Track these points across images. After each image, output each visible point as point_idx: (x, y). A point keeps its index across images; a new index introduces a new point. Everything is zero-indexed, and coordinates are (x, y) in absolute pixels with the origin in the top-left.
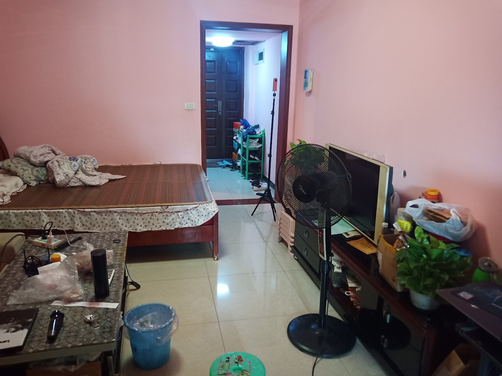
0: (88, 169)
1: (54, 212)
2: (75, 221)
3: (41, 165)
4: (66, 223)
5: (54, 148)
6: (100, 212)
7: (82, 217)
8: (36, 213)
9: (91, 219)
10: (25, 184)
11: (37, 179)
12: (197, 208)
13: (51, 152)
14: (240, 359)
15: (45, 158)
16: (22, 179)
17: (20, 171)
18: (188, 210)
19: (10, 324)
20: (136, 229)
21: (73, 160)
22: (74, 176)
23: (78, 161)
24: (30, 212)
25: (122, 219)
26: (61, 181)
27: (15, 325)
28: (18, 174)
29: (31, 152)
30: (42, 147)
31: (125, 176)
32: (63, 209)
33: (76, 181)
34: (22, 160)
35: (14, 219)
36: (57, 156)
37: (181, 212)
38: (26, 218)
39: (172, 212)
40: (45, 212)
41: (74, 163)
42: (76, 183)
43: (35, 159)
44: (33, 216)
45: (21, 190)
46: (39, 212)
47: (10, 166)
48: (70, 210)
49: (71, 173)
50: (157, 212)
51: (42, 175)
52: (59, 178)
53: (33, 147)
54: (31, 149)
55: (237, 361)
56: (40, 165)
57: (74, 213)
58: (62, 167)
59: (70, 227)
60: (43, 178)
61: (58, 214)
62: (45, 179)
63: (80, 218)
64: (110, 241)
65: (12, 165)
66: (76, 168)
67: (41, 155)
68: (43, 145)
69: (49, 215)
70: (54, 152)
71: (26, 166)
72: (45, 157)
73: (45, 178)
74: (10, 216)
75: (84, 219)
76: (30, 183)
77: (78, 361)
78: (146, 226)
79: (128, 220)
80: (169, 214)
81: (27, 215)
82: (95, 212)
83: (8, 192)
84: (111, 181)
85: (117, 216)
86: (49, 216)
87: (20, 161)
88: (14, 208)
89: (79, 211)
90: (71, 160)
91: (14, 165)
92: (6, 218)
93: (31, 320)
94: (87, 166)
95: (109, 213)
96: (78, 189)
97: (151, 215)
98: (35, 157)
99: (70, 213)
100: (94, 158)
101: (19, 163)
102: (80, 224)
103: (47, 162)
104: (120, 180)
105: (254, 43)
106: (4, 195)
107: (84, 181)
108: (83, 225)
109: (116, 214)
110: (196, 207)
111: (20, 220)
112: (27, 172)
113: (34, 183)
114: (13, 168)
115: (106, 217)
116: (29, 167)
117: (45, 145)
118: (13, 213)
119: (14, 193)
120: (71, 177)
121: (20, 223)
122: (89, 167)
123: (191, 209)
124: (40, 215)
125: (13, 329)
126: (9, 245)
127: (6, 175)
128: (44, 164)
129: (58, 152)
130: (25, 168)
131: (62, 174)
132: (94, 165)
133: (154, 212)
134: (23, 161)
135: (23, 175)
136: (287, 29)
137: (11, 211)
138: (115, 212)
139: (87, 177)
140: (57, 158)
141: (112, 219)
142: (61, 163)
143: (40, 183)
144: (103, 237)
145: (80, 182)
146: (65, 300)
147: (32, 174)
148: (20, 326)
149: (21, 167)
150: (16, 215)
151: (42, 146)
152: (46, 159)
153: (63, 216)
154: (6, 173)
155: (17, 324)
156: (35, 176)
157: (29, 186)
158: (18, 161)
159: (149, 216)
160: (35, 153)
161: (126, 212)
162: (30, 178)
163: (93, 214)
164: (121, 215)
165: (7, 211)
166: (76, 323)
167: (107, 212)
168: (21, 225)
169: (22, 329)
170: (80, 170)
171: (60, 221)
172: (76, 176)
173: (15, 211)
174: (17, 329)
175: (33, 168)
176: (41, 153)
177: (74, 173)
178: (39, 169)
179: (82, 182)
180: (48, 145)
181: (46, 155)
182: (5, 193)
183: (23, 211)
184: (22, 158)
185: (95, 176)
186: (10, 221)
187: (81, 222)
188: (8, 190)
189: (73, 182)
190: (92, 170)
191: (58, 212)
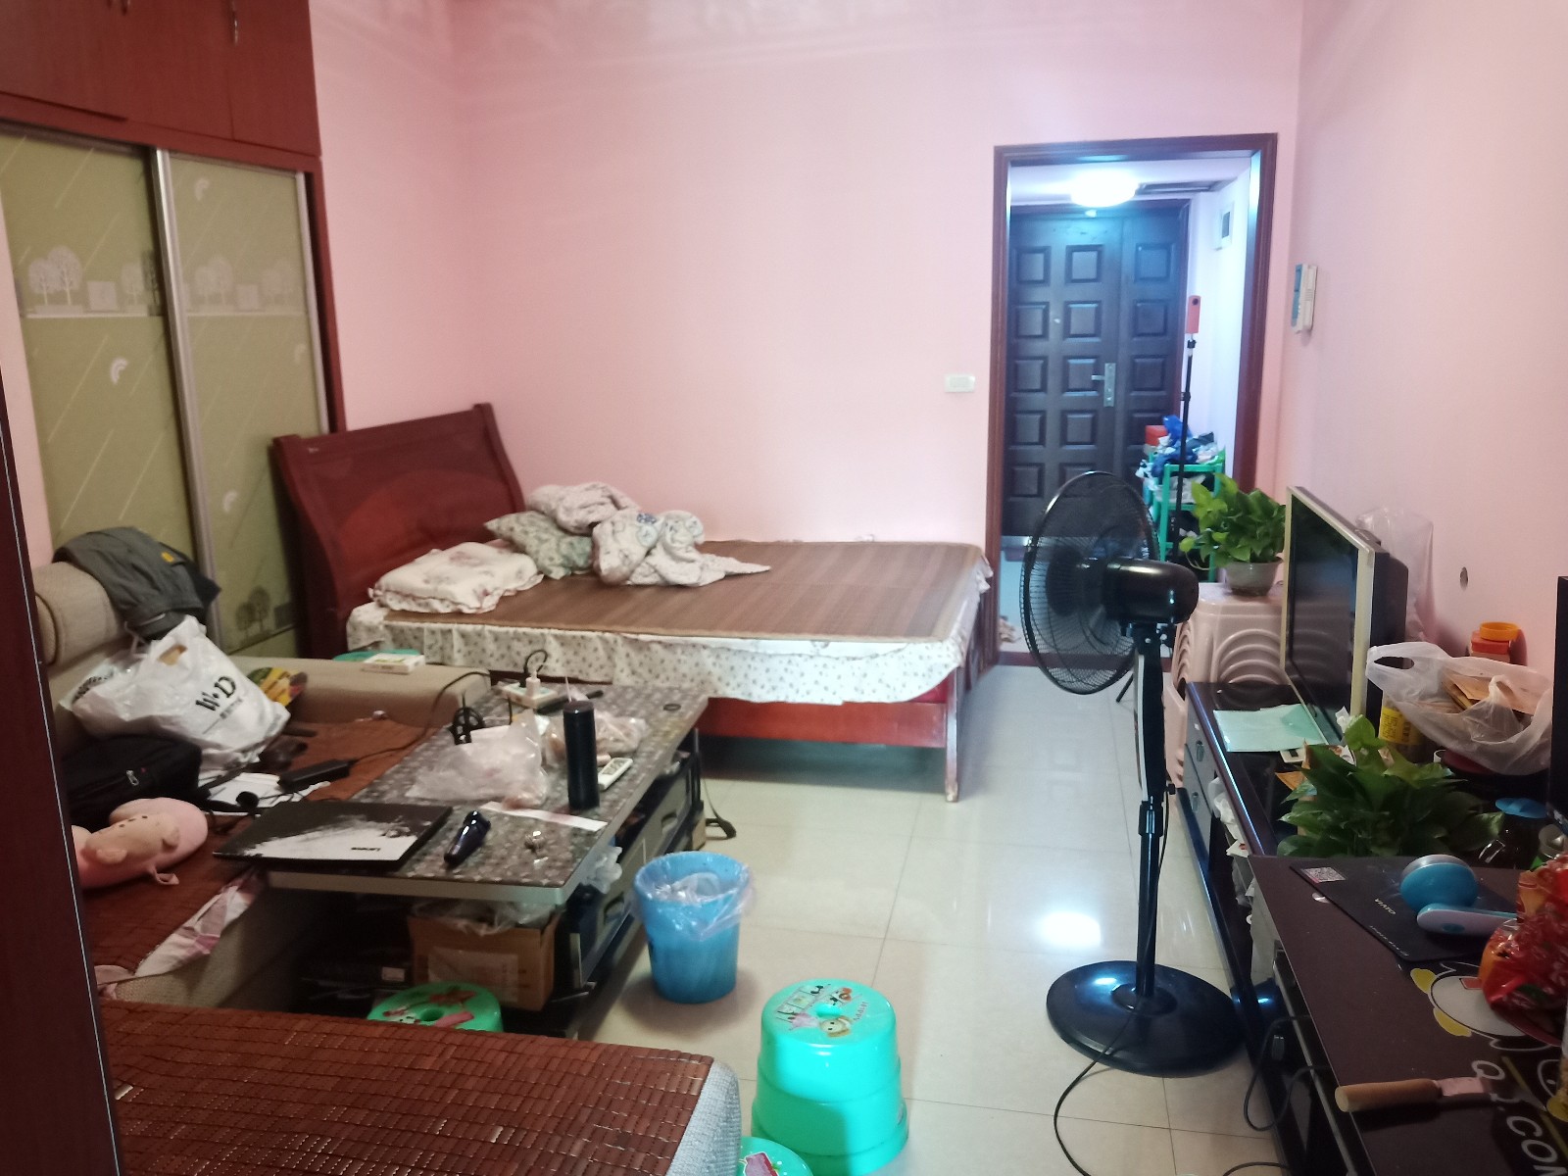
0: (677, 545)
1: (574, 637)
2: (616, 660)
3: (581, 532)
4: (596, 665)
5: (617, 493)
6: (671, 645)
7: (633, 654)
8: (536, 637)
9: (651, 659)
10: (540, 573)
11: (566, 562)
12: (900, 654)
13: (608, 501)
14: (846, 995)
15: (591, 515)
16: (536, 561)
17: (531, 543)
18: (877, 655)
19: (392, 824)
20: (750, 694)
21: (646, 521)
22: (643, 560)
23: (656, 524)
24: (524, 633)
25: (721, 666)
26: (612, 570)
27: (399, 828)
28: (528, 549)
29: (561, 499)
30: (587, 489)
31: (767, 568)
32: (593, 631)
33: (647, 573)
34: (542, 517)
35: (491, 647)
36: (621, 512)
37: (860, 659)
38: (516, 645)
39: (837, 659)
40: (556, 637)
41: (648, 528)
42: (646, 576)
43: (568, 516)
44: (530, 642)
45: (527, 587)
46: (542, 634)
47: (512, 529)
48: (607, 635)
49: (637, 553)
50: (800, 655)
51: (580, 555)
52: (608, 563)
53: (568, 488)
54: (562, 493)
55: (836, 996)
56: (577, 531)
57: (616, 642)
58: (619, 536)
59: (606, 675)
60: (581, 562)
61: (581, 641)
62: (586, 566)
63: (628, 655)
64: (657, 706)
65: (518, 529)
66: (649, 541)
67: (583, 507)
68: (591, 484)
69: (563, 642)
70: (615, 503)
71: (546, 530)
72: (590, 512)
73: (586, 562)
74: (484, 638)
75: (636, 658)
76: (551, 572)
77: (496, 918)
78: (774, 688)
79: (732, 668)
80: (830, 663)
81: (519, 640)
82: (660, 642)
83: (496, 589)
84: (729, 576)
85: (709, 657)
86: (562, 644)
87: (535, 520)
88: (494, 622)
89: (625, 638)
90: (640, 521)
91: (521, 528)
92: (476, 644)
93: (428, 823)
94: (678, 537)
95: (691, 650)
96: (648, 591)
97: (785, 660)
98: (568, 510)
99: (605, 641)
100: (694, 519)
101: (532, 524)
102: (627, 671)
103: (593, 525)
104: (753, 577)
105: (1211, 187)
106: (486, 594)
107: (663, 572)
108: (634, 673)
109: (706, 653)
110: (899, 650)
111: (504, 650)
112: (545, 547)
113: (558, 573)
114: (518, 537)
115: (683, 657)
116: (553, 534)
117: (595, 483)
118: (490, 632)
119: (507, 590)
120: (635, 562)
121: (503, 656)
122: (682, 539)
123: (885, 655)
124: (545, 641)
125: (393, 833)
126: (449, 690)
127: (504, 550)
128: (587, 530)
129: (624, 501)
130: (545, 536)
131: (616, 553)
132: (694, 537)
133: (793, 655)
134: (543, 520)
135: (537, 552)
136: (1263, 145)
137: (488, 628)
138: (704, 647)
139: (673, 563)
140: (618, 515)
141: (697, 665)
142: (619, 527)
143: (573, 575)
144: (649, 696)
145: (656, 575)
146: (507, 801)
147: (558, 550)
148: (407, 829)
149: (535, 534)
150: (496, 638)
151: (587, 485)
152: (592, 518)
153: (591, 646)
154: (505, 547)
155: (404, 826)
156: (564, 556)
157: (547, 578)
158: (531, 519)
159: (781, 662)
160: (567, 503)
161: (729, 650)
162: (551, 559)
163: (656, 647)
164: (718, 657)
165: (479, 627)
166: (507, 845)
167: (686, 645)
168: (505, 660)
169: (408, 835)
170: (659, 547)
171: (584, 660)
172: (649, 559)
173: (496, 629)
174: (400, 834)
175: (563, 537)
176: (581, 503)
177: (643, 551)
178: (575, 540)
179: (661, 576)
180: (601, 485)
181: (592, 508)
182: (490, 589)
183: (511, 630)
184: (543, 513)
185: (693, 561)
186: (484, 650)
187: (630, 664)
188: (498, 585)
189: (641, 574)
190: (687, 548)
191: (583, 637)
